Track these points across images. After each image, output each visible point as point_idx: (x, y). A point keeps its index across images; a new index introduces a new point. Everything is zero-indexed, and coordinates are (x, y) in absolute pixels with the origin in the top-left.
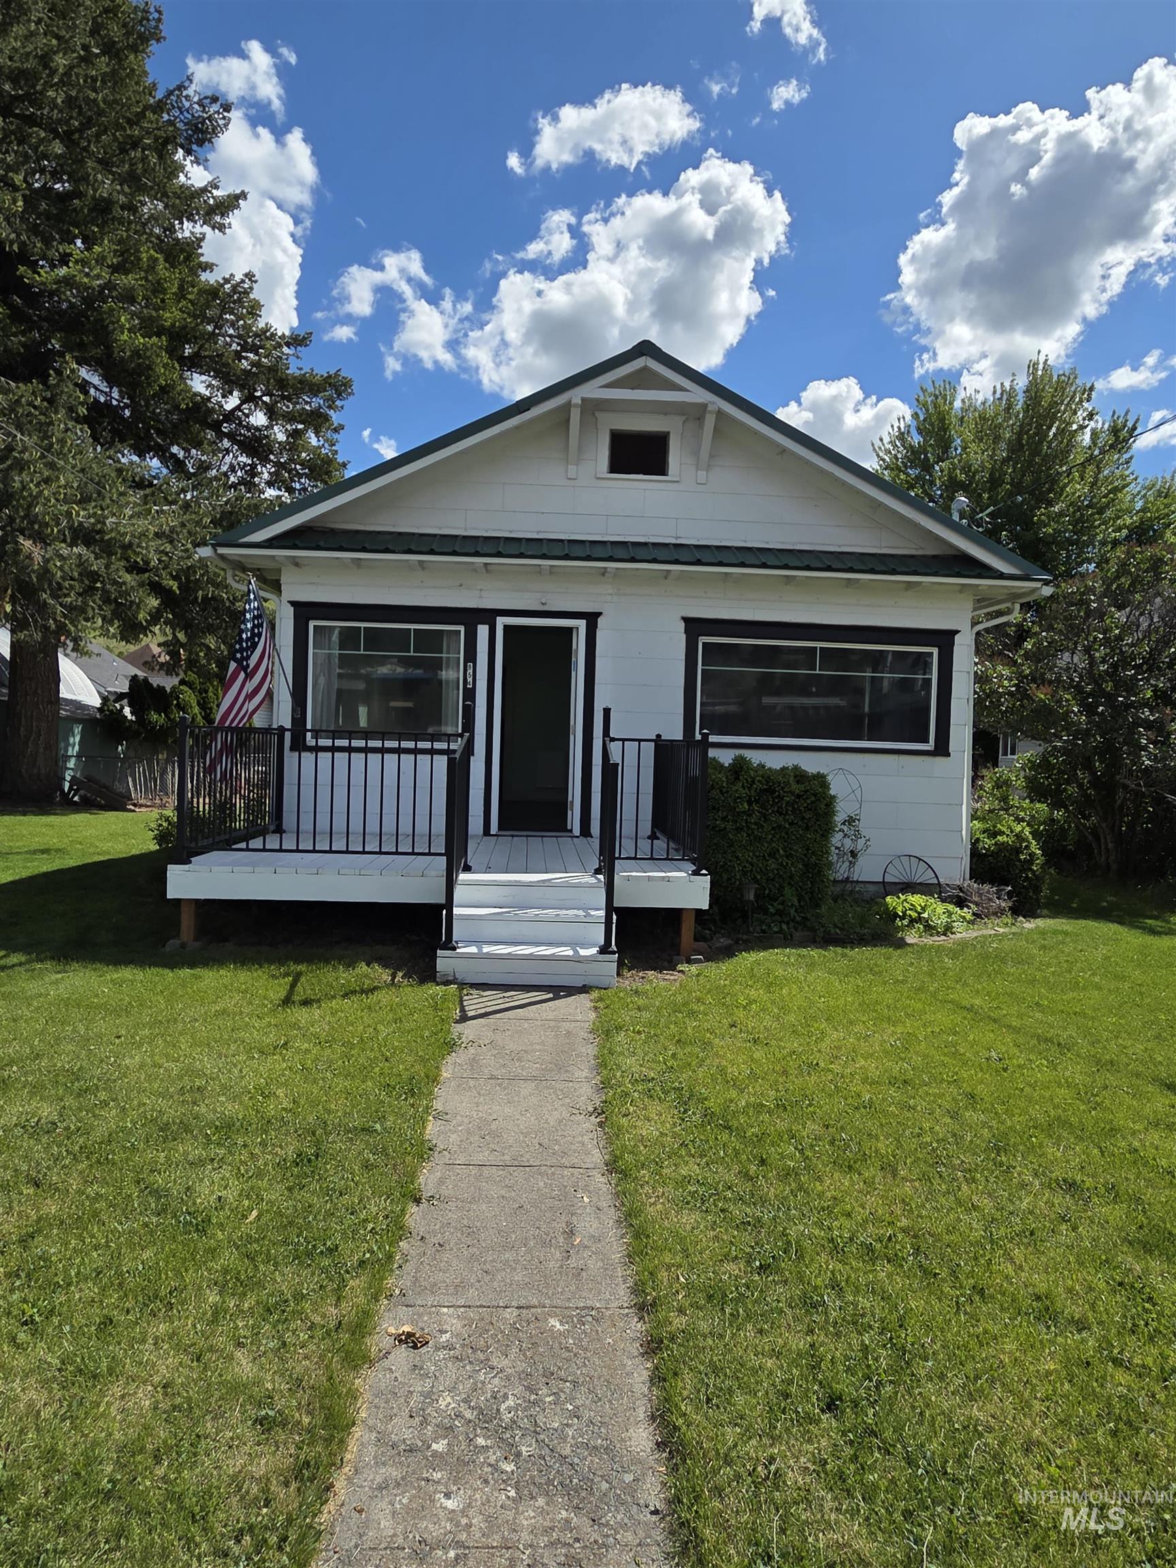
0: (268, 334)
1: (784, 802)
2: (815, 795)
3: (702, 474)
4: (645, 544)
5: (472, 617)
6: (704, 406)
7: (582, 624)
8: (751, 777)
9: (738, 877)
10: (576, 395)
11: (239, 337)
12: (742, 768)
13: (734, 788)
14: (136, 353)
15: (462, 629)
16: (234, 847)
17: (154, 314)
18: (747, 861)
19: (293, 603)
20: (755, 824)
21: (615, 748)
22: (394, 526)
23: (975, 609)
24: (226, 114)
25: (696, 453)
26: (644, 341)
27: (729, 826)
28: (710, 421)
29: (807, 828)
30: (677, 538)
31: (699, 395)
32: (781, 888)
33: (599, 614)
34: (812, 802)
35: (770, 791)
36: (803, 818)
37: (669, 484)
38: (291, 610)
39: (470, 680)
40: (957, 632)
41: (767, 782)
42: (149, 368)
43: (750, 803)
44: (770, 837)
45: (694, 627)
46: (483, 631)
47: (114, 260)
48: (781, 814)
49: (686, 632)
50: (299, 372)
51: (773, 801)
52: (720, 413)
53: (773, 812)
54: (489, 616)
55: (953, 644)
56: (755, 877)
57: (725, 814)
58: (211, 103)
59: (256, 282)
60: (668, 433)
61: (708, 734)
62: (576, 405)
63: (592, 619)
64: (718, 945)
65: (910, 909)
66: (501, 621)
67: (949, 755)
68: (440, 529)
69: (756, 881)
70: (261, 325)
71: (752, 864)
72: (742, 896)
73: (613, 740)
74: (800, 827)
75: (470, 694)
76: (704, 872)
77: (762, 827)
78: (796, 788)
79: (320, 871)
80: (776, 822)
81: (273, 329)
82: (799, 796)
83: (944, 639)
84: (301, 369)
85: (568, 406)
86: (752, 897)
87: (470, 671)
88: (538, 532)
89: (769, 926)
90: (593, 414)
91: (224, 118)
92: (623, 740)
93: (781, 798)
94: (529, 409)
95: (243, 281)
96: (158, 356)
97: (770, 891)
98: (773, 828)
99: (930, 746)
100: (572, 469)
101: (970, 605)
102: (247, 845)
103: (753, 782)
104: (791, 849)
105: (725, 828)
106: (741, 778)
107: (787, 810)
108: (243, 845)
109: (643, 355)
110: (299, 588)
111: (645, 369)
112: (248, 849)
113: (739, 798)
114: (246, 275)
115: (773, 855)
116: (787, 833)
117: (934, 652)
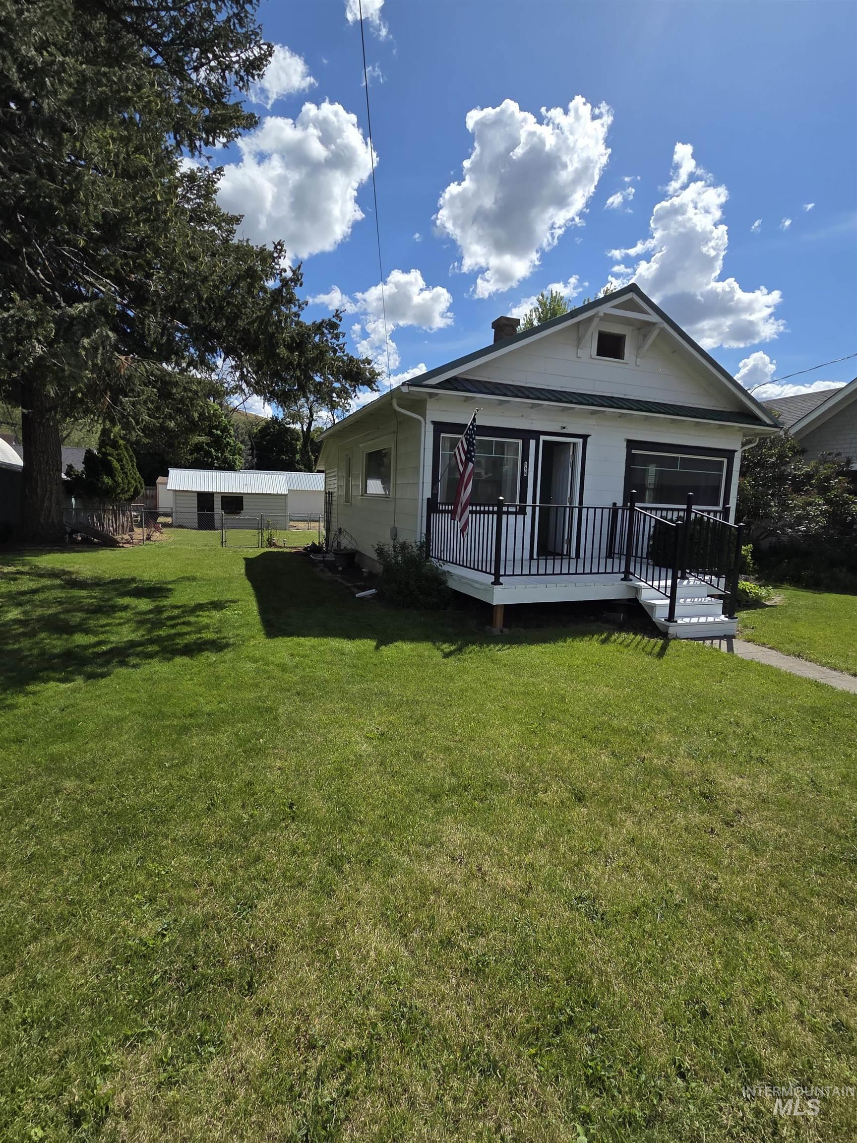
3: (639, 361)
5: (527, 435)
6: (653, 324)
7: (581, 441)
10: (601, 311)
15: (520, 442)
19: (434, 423)
26: (633, 284)
28: (656, 333)
31: (654, 318)
33: (589, 436)
37: (623, 364)
38: (431, 426)
39: (525, 471)
40: (736, 450)
45: (631, 444)
46: (532, 443)
52: (660, 329)
54: (536, 434)
55: (734, 457)
60: (626, 336)
62: (599, 316)
63: (585, 437)
66: (543, 438)
68: (514, 381)
83: (730, 454)
87: (525, 467)
99: (720, 508)
100: (580, 352)
109: (631, 291)
110: (437, 412)
111: (631, 300)
117: (725, 460)
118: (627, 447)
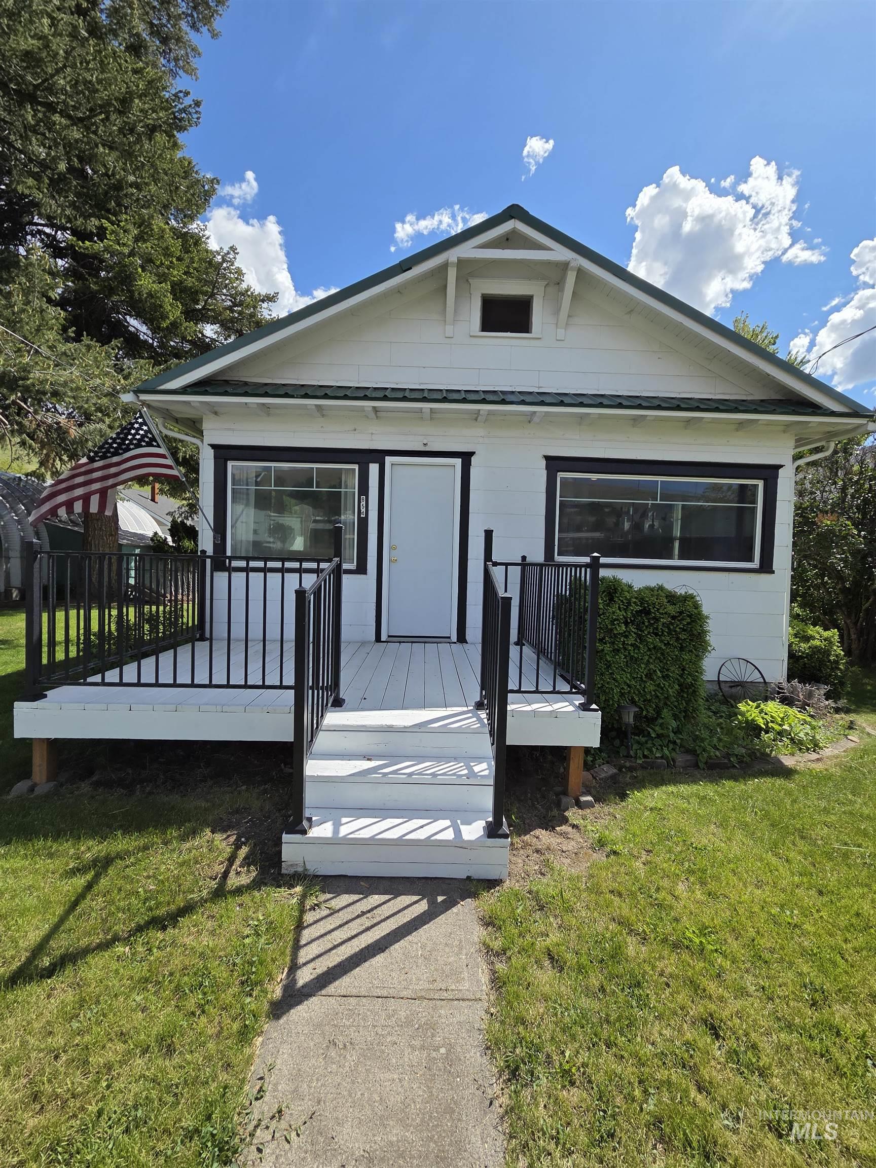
0: (249, 293)
1: (660, 623)
2: (690, 616)
3: (561, 333)
4: (513, 392)
5: (365, 457)
6: (564, 266)
7: (458, 462)
8: (626, 599)
9: (616, 699)
10: (453, 255)
11: (231, 296)
12: (615, 589)
13: (611, 610)
14: (150, 295)
15: (356, 467)
16: (89, 680)
17: (166, 271)
18: (625, 682)
19: (213, 446)
20: (632, 645)
21: (498, 573)
22: (298, 380)
23: (796, 447)
24: (197, 109)
25: (557, 311)
26: (513, 205)
27: (607, 648)
28: (571, 279)
29: (682, 649)
30: (539, 387)
31: (561, 253)
32: (658, 711)
33: (473, 453)
34: (688, 624)
35: (646, 612)
36: (678, 639)
37: (532, 341)
38: (211, 452)
39: (363, 510)
40: (781, 466)
41: (642, 603)
42: (161, 306)
43: (626, 624)
44: (647, 657)
45: (554, 464)
46: (374, 469)
47: (135, 232)
48: (656, 634)
49: (547, 468)
50: (269, 317)
51: (649, 622)
52: (580, 271)
53: (649, 633)
54: (379, 456)
55: (778, 477)
56: (633, 698)
57: (602, 635)
58: (185, 96)
59: (237, 253)
60: (531, 297)
61: (599, 557)
62: (453, 263)
63: (466, 457)
64: (603, 775)
65: (772, 722)
66: (389, 460)
67: (773, 572)
68: (337, 381)
69: (633, 702)
70: (244, 286)
71: (629, 686)
72: (621, 718)
73: (495, 564)
74: (675, 647)
75: (363, 523)
76: (594, 706)
77: (639, 648)
78: (671, 609)
79: (179, 707)
80: (652, 643)
81: (252, 290)
82: (674, 618)
83: (769, 473)
84: (270, 315)
85: (445, 266)
86: (631, 720)
87: (363, 503)
88: (420, 384)
89: (651, 751)
90: (467, 280)
91: (197, 112)
92: (506, 565)
93: (657, 620)
94: (410, 268)
95: (228, 253)
96: (165, 296)
97: (648, 712)
98: (649, 650)
99: (756, 564)
100: (449, 329)
101: (792, 443)
102: (103, 678)
103: (629, 604)
104: (668, 670)
105: (603, 650)
106: (616, 599)
107: (663, 631)
108: (97, 678)
109: (512, 217)
110: (217, 432)
111: (514, 231)
112: (103, 684)
113: (615, 620)
114: (231, 248)
115: (650, 676)
116: (662, 654)
117: (760, 484)
118: (548, 468)
